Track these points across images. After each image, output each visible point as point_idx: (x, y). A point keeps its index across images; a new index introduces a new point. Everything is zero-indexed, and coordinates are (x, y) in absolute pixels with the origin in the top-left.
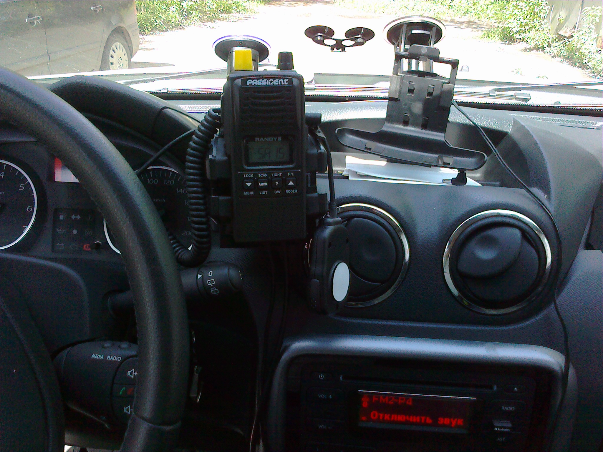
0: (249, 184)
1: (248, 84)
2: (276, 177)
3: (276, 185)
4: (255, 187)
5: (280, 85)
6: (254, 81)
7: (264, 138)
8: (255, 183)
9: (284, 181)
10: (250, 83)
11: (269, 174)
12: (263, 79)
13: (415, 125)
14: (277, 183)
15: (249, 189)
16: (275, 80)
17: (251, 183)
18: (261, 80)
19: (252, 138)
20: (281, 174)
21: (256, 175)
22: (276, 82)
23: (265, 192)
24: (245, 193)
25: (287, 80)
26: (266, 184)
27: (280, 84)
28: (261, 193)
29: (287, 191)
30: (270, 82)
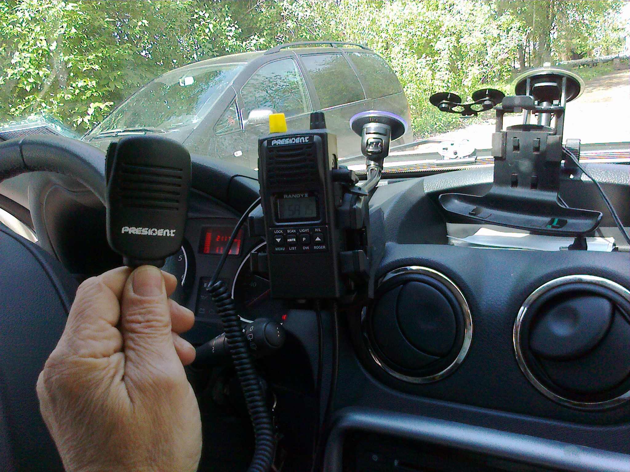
0: (278, 240)
1: (273, 145)
2: (303, 233)
3: (304, 241)
4: (284, 243)
6: (278, 141)
7: (291, 195)
8: (284, 239)
9: (311, 238)
10: (275, 143)
11: (297, 231)
12: (286, 138)
13: (524, 185)
14: (304, 239)
15: (279, 245)
16: (297, 139)
17: (280, 239)
18: (284, 140)
19: (280, 196)
20: (308, 229)
21: (285, 231)
22: (297, 141)
23: (294, 248)
24: (277, 249)
25: (308, 137)
26: (294, 240)
27: (301, 142)
28: (291, 249)
29: (315, 247)
30: (292, 141)
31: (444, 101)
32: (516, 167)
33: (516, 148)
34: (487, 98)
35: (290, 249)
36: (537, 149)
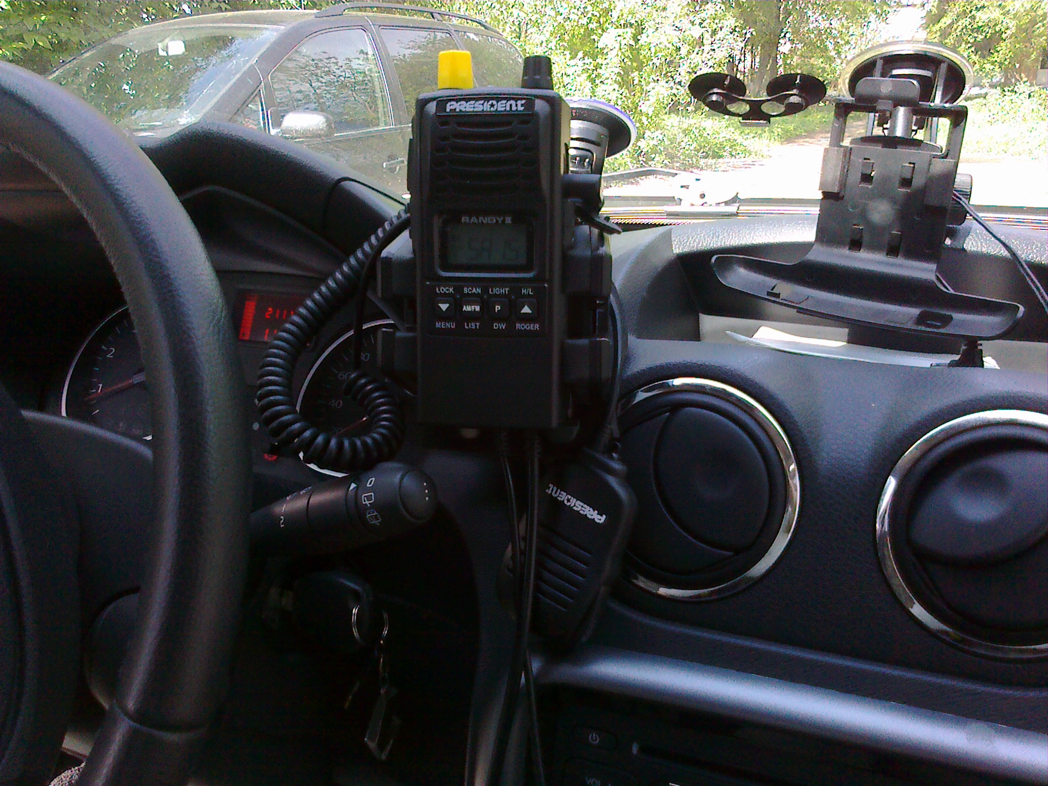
0: (444, 307)
1: (448, 110)
2: (496, 296)
3: (496, 311)
4: (456, 313)
5: (508, 111)
6: (459, 103)
7: (477, 218)
8: (456, 305)
9: (513, 307)
10: (452, 107)
11: (485, 290)
12: (477, 100)
13: (874, 248)
14: (498, 308)
15: (445, 317)
16: (499, 103)
17: (447, 305)
18: (472, 102)
19: (454, 218)
20: (507, 289)
21: (459, 290)
22: (501, 106)
23: (476, 325)
24: (438, 325)
25: (523, 102)
26: (478, 308)
27: (508, 109)
28: (468, 325)
29: (518, 326)
30: (489, 106)
31: (716, 90)
32: (863, 215)
33: (867, 178)
34: (795, 91)
35: (466, 327)
36: (906, 182)
